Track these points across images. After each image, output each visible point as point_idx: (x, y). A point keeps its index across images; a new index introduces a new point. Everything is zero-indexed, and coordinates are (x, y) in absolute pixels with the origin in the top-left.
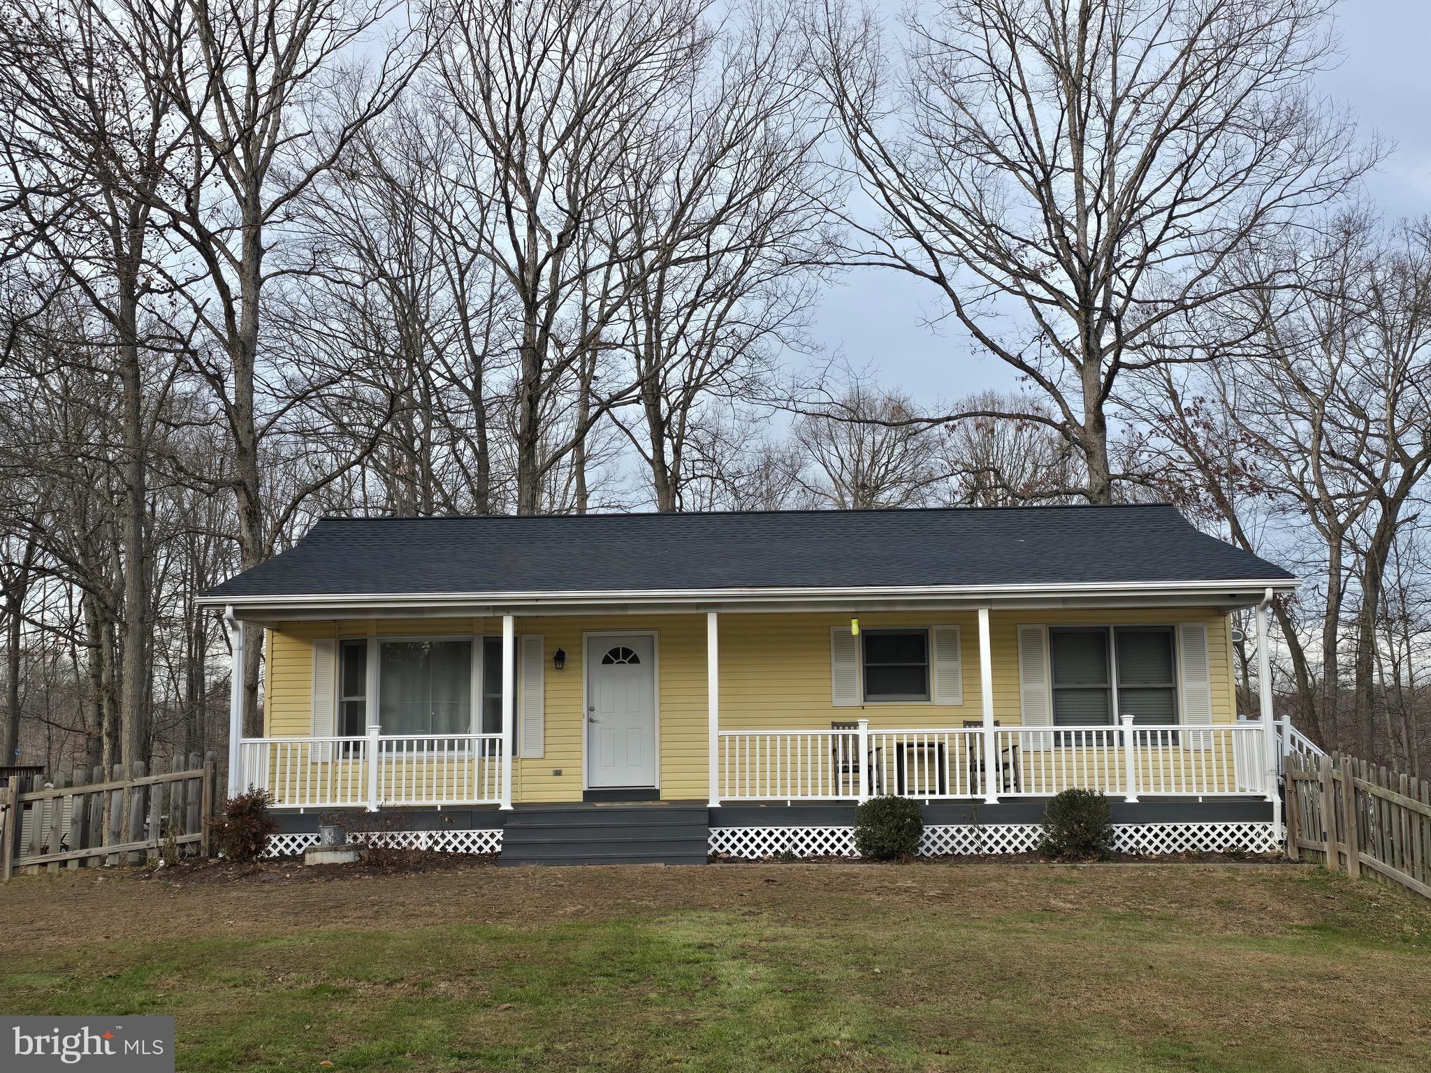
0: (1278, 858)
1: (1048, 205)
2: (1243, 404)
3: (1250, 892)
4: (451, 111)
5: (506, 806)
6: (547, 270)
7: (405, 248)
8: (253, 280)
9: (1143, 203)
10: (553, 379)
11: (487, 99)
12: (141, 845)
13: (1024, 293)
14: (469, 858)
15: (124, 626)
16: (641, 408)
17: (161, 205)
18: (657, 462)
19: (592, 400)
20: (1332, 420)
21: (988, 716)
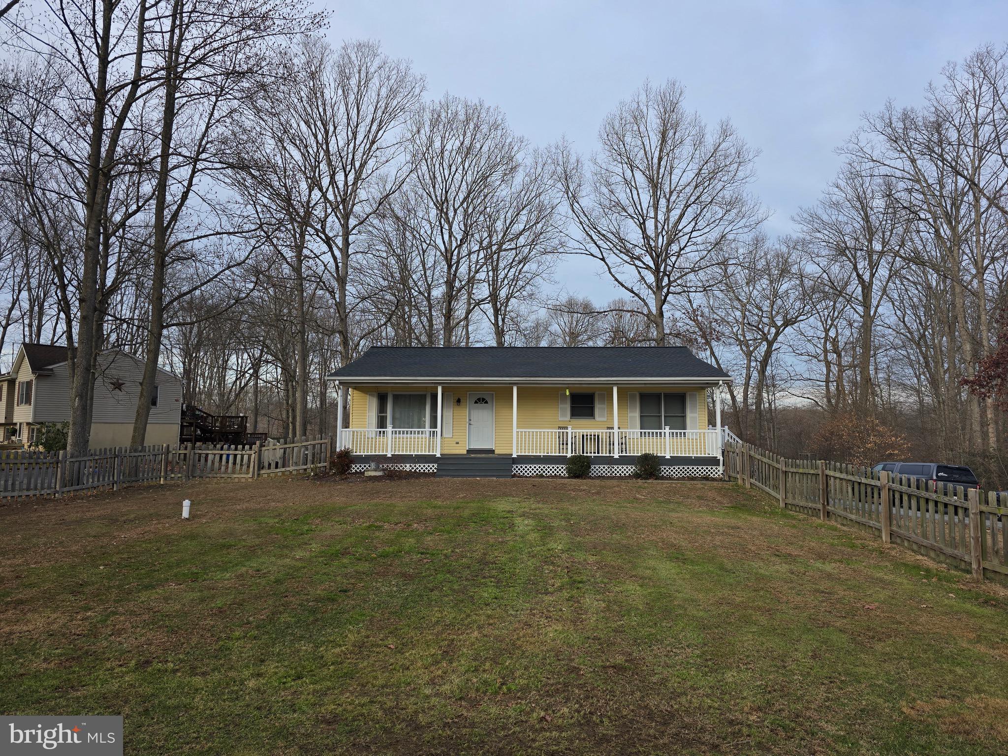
0: (721, 480)
1: (644, 231)
2: (716, 305)
3: (709, 493)
4: (420, 191)
5: (438, 455)
6: (456, 253)
7: (403, 244)
8: (346, 255)
9: (680, 231)
10: (457, 294)
11: (434, 187)
12: (305, 467)
13: (634, 265)
14: (424, 474)
15: (297, 382)
16: (490, 305)
17: (313, 227)
18: (496, 324)
19: (472, 301)
20: (749, 311)
21: (616, 426)
